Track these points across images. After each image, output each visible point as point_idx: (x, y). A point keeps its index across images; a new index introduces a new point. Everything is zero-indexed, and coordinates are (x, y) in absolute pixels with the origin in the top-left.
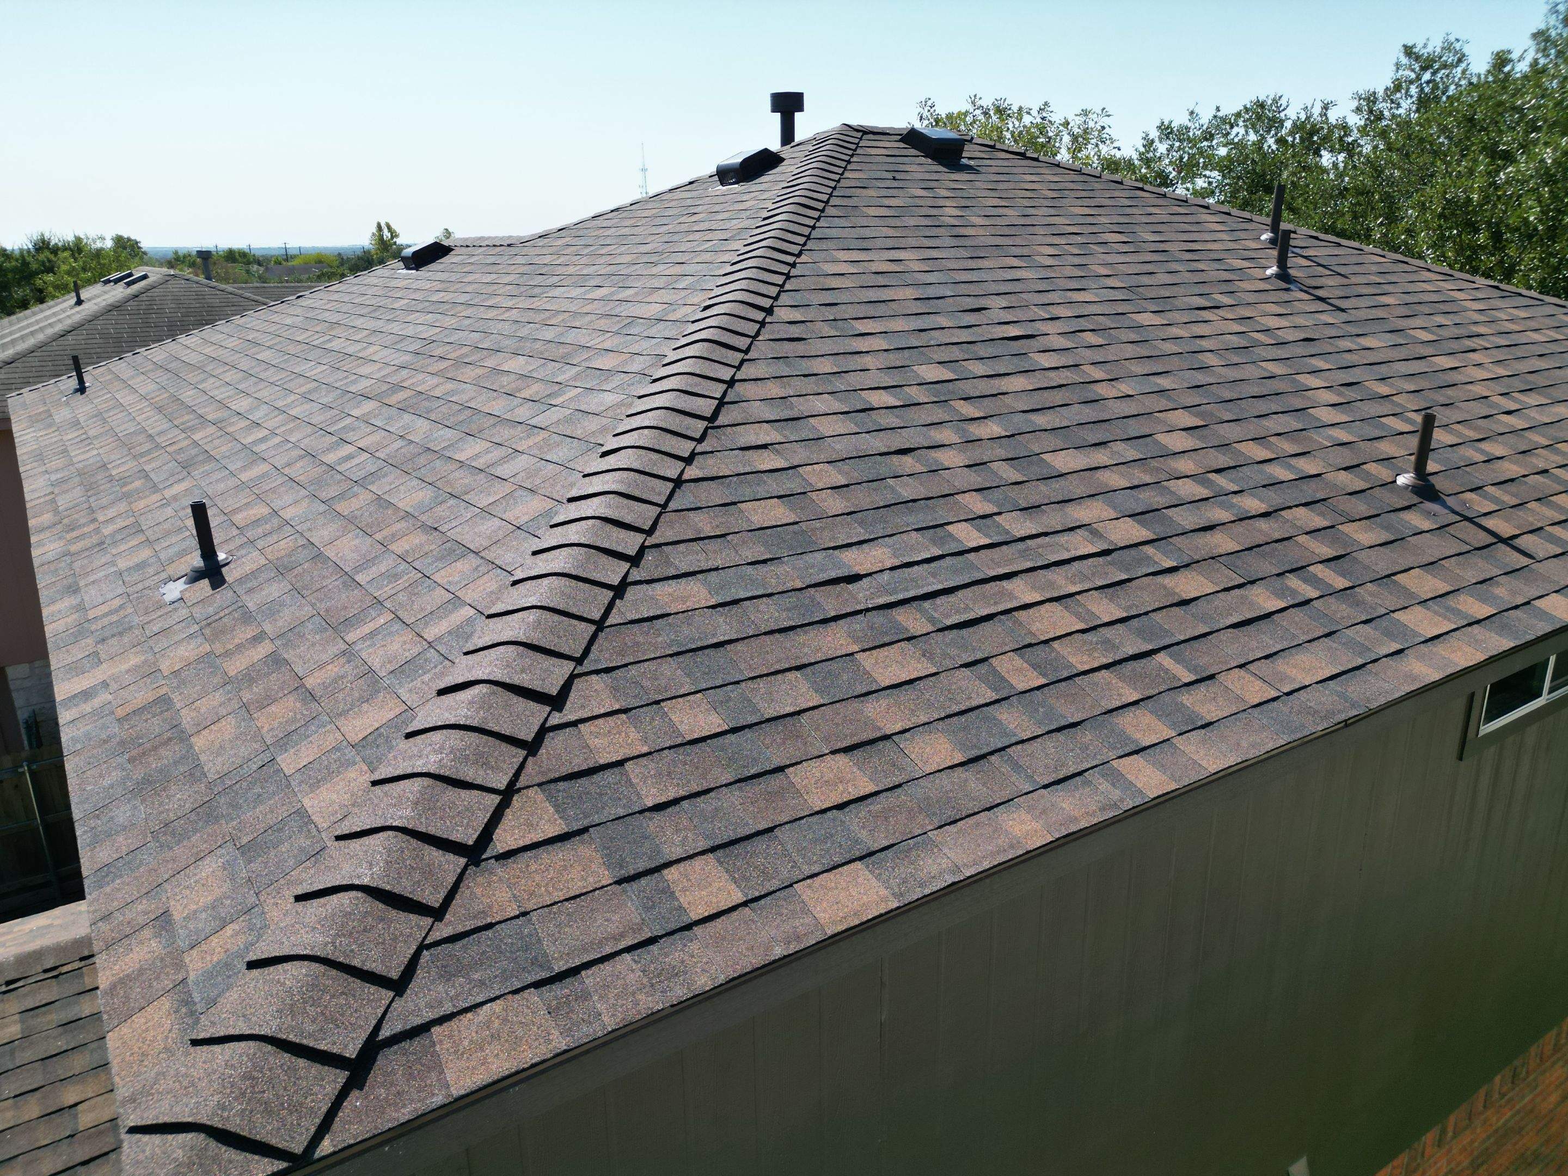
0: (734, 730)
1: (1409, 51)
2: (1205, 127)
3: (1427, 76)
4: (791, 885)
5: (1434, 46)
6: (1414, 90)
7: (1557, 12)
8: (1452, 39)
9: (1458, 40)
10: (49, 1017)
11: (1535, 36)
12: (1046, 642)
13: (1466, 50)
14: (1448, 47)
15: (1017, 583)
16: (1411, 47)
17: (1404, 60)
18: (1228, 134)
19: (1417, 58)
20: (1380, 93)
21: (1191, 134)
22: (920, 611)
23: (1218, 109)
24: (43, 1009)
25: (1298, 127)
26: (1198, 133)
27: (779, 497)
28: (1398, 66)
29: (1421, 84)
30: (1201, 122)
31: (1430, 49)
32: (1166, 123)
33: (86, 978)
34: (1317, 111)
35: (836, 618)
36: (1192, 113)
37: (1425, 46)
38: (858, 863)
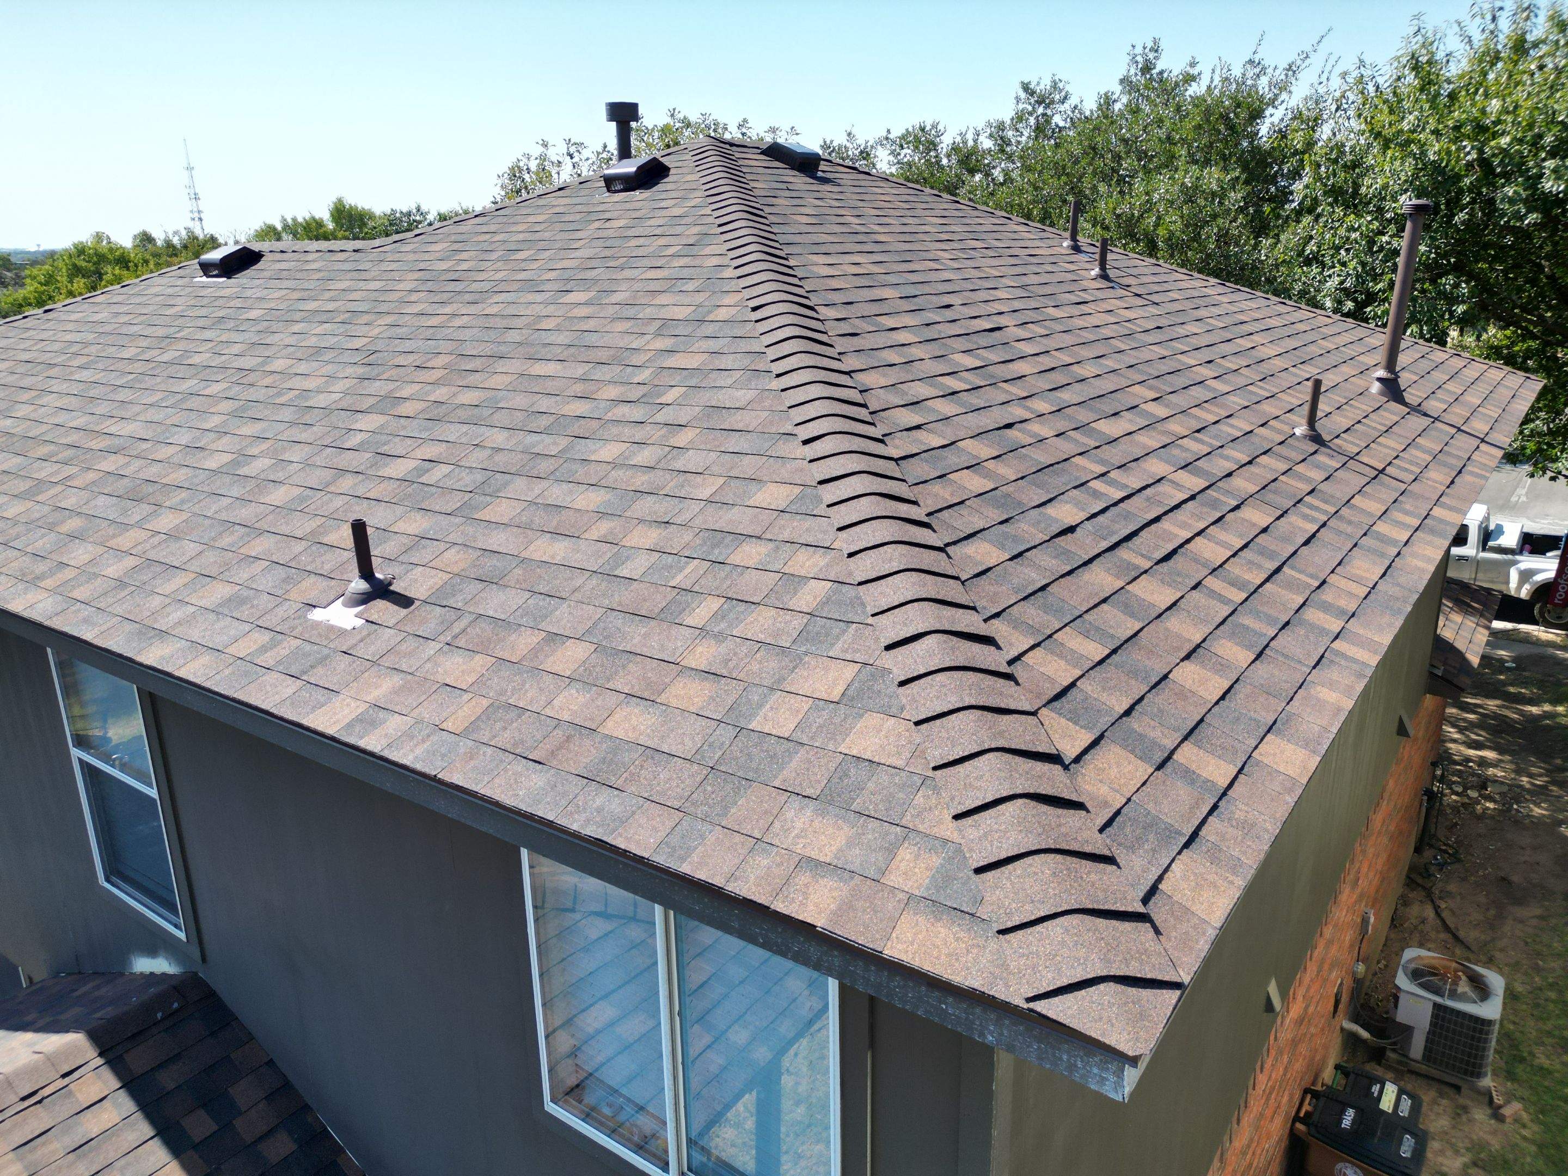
0: (1114, 651)
1: (1026, 87)
2: (862, 147)
3: (1040, 110)
4: (1250, 756)
5: (1044, 85)
6: (1032, 121)
7: (1137, 62)
8: (1057, 78)
9: (1061, 81)
10: (52, 1147)
11: (1122, 81)
12: (1221, 566)
13: (1068, 88)
14: (1055, 85)
15: (1165, 524)
16: (1027, 84)
17: (1023, 95)
18: (899, 154)
19: (1032, 93)
20: (1008, 122)
21: (850, 153)
22: (1131, 549)
23: (889, 131)
24: (39, 1139)
25: (955, 149)
26: (857, 152)
27: (967, 468)
28: (1018, 100)
29: (1038, 117)
30: (858, 142)
31: (1042, 87)
32: (828, 142)
33: (78, 1095)
34: (970, 137)
35: (1090, 561)
36: (849, 134)
37: (1038, 84)
38: (1269, 735)
